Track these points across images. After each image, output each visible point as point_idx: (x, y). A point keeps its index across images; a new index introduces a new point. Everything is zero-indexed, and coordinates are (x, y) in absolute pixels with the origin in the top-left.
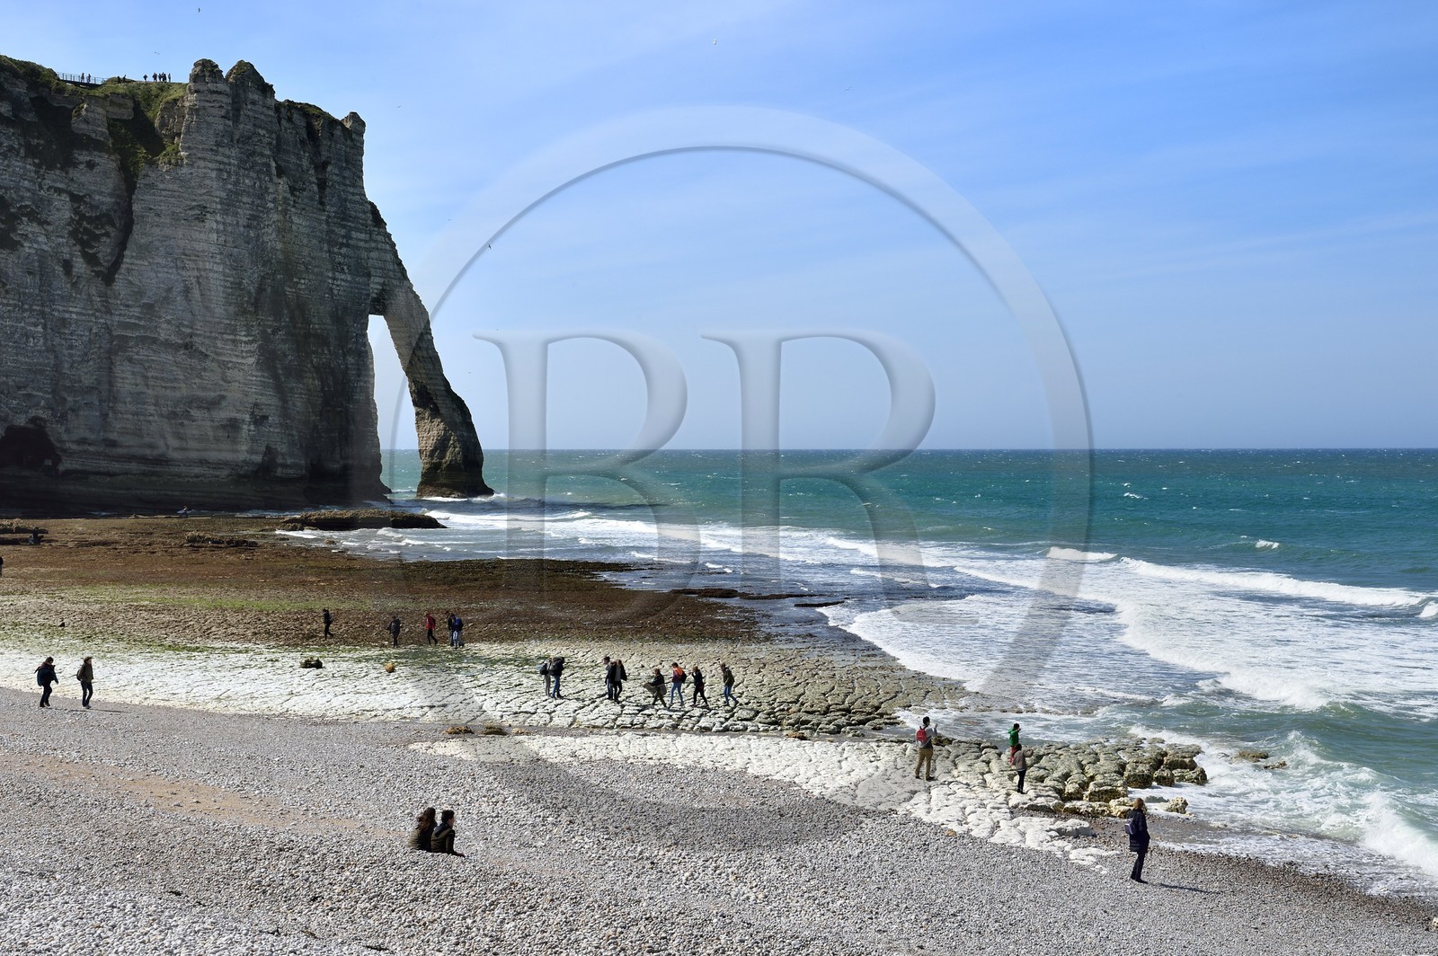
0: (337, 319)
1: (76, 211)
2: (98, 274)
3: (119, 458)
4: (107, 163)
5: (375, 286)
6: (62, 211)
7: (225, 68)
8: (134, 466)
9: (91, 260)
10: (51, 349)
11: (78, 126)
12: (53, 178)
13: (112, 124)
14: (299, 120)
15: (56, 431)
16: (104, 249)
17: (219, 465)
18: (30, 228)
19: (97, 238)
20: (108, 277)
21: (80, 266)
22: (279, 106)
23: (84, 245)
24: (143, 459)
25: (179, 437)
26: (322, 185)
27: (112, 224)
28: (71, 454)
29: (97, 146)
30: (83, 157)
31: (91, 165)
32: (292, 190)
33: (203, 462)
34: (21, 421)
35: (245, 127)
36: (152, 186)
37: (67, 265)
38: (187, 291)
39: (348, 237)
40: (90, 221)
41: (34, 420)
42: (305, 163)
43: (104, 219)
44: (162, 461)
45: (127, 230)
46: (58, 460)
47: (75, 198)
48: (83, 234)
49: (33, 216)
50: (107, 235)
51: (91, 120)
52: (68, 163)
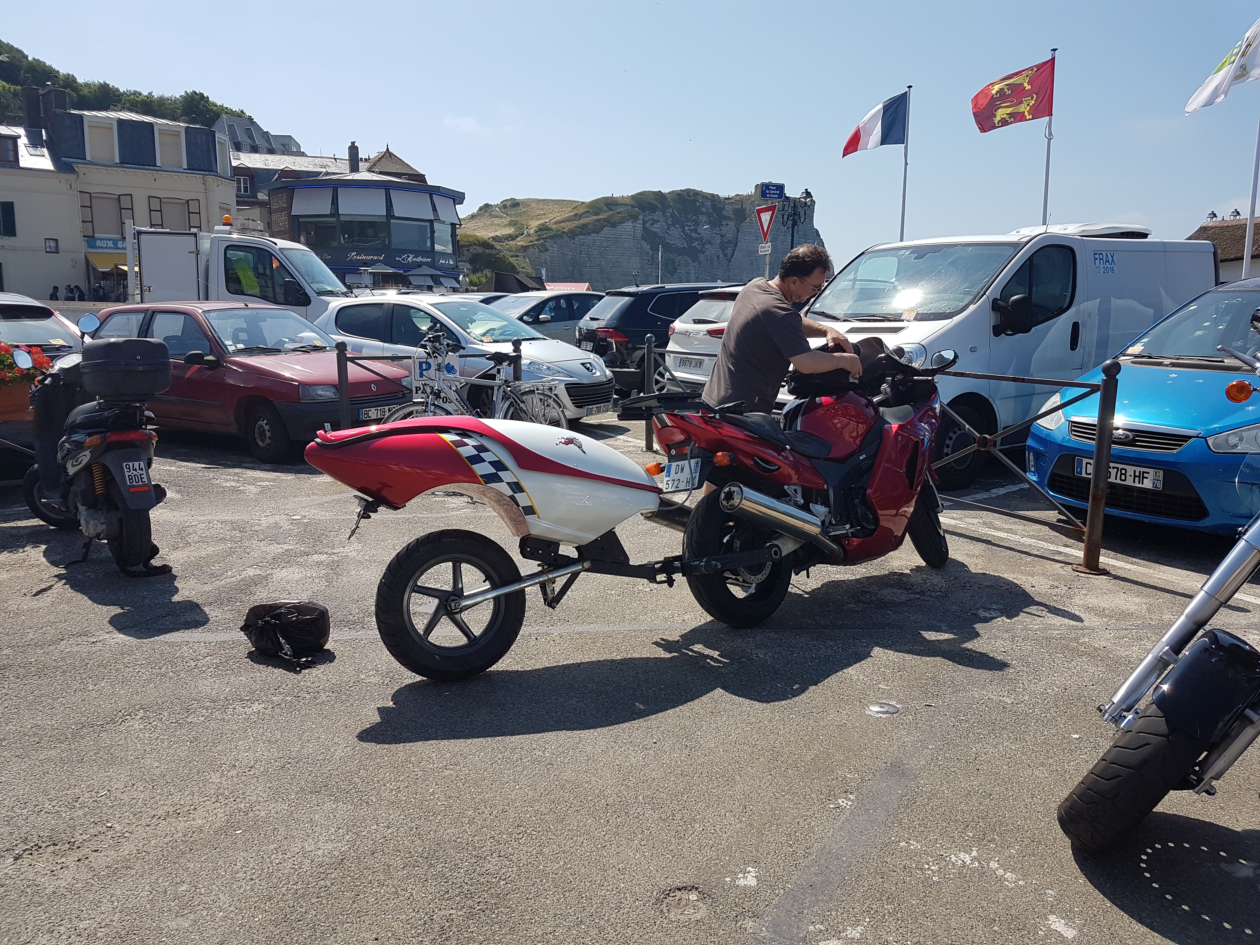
1: (722, 240)
2: (727, 259)
4: (732, 224)
6: (718, 240)
9: (725, 255)
11: (724, 213)
12: (716, 230)
13: (735, 210)
16: (729, 252)
18: (708, 246)
19: (727, 248)
20: (730, 261)
21: (721, 256)
23: (724, 250)
27: (732, 243)
29: (729, 218)
30: (724, 223)
31: (727, 225)
36: (744, 230)
37: (718, 257)
40: (726, 243)
43: (729, 242)
45: (736, 245)
47: (722, 236)
48: (723, 247)
49: (710, 243)
50: (730, 247)
51: (728, 211)
52: (721, 225)
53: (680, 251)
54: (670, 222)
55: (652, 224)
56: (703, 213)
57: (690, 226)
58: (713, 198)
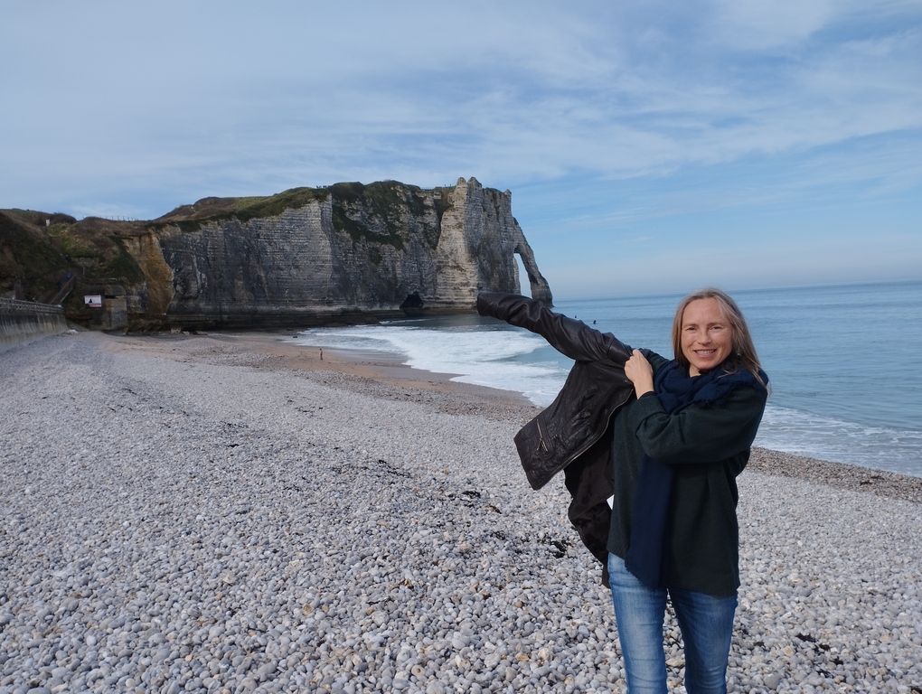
0: (504, 254)
1: (425, 228)
2: (431, 247)
3: (440, 303)
4: (433, 213)
5: (515, 245)
6: (421, 229)
7: (467, 180)
8: (444, 305)
9: (429, 242)
10: (419, 271)
11: (425, 203)
12: (419, 219)
13: (435, 201)
14: (491, 194)
15: (421, 294)
16: (433, 239)
17: (467, 303)
18: (412, 234)
19: (431, 236)
20: (434, 247)
21: (426, 245)
22: (483, 190)
23: (428, 238)
24: (447, 303)
25: (456, 295)
26: (498, 213)
27: (435, 231)
28: (426, 302)
29: (431, 208)
30: (427, 212)
31: (429, 214)
32: (488, 216)
33: (463, 303)
34: (412, 293)
35: (473, 198)
36: (446, 219)
37: (423, 245)
38: (457, 250)
39: (506, 229)
40: (429, 231)
41: (416, 292)
42: (492, 207)
43: (433, 230)
44: (452, 303)
45: (439, 233)
46: (423, 304)
47: (425, 224)
49: (413, 231)
50: (434, 234)
51: (429, 201)
52: (423, 214)
53: (383, 240)
54: (371, 211)
55: (352, 213)
56: (403, 203)
57: (392, 215)
58: (414, 189)
